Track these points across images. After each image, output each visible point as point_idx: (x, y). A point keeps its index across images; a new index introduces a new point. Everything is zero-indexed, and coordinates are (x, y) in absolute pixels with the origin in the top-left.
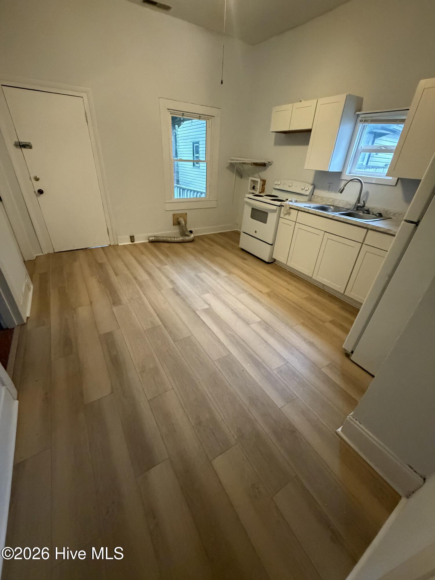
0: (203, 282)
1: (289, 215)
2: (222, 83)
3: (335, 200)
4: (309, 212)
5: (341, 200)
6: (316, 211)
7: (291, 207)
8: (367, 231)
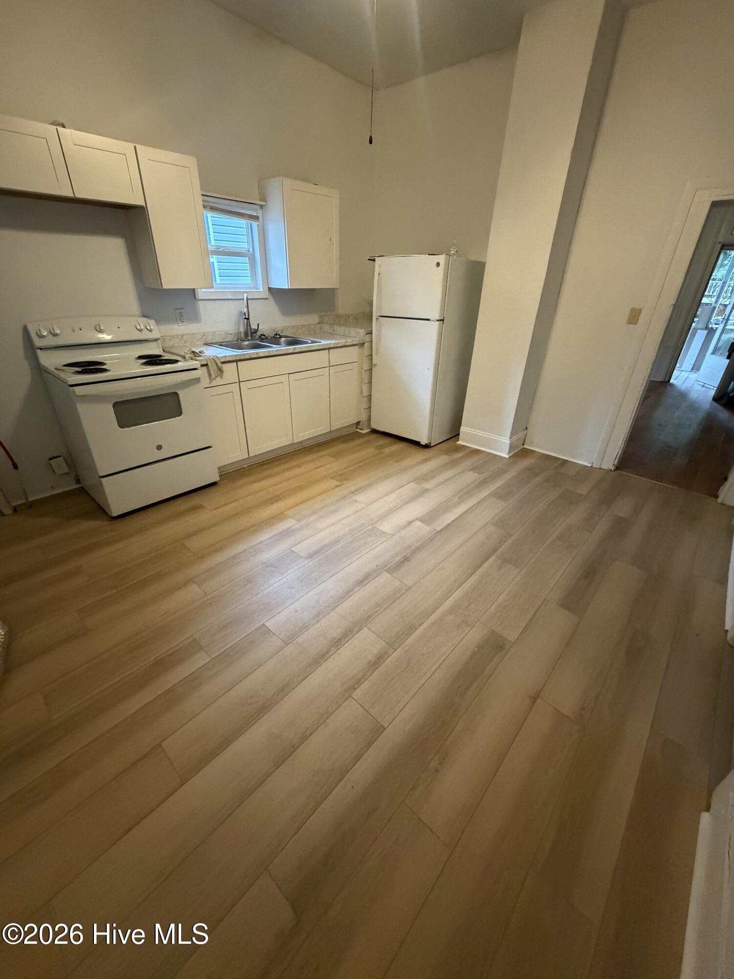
0: (338, 541)
1: (221, 377)
2: (371, 142)
3: (206, 334)
4: (259, 356)
5: (216, 332)
6: (269, 351)
7: (222, 360)
8: (329, 351)
